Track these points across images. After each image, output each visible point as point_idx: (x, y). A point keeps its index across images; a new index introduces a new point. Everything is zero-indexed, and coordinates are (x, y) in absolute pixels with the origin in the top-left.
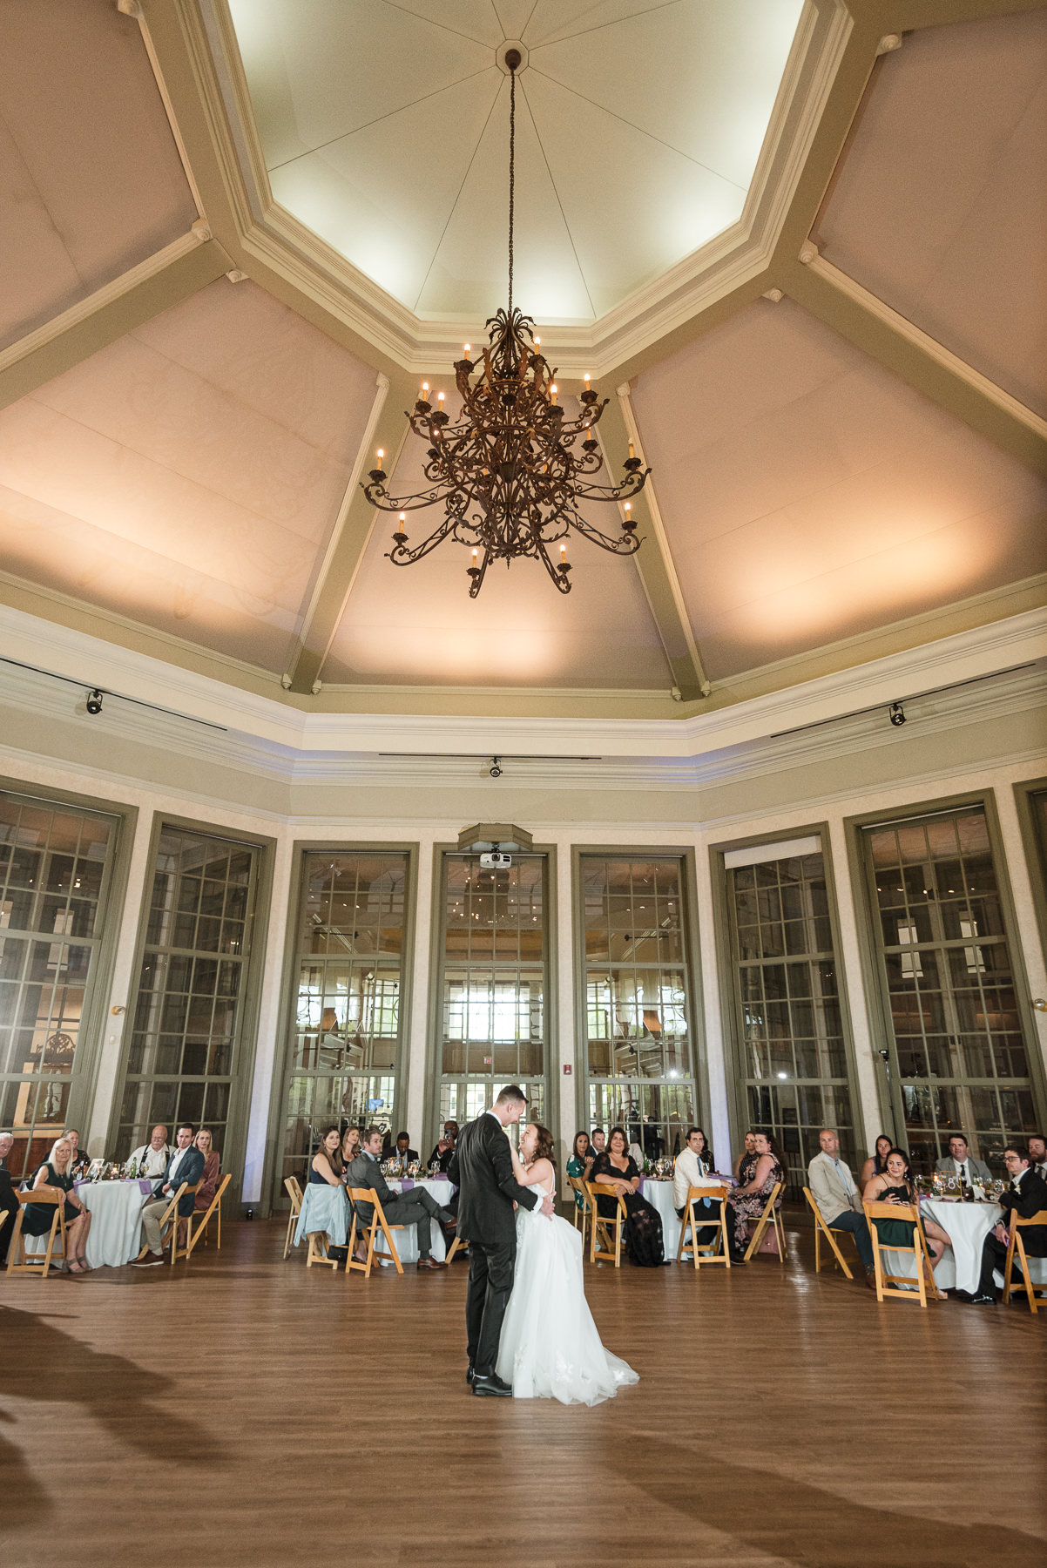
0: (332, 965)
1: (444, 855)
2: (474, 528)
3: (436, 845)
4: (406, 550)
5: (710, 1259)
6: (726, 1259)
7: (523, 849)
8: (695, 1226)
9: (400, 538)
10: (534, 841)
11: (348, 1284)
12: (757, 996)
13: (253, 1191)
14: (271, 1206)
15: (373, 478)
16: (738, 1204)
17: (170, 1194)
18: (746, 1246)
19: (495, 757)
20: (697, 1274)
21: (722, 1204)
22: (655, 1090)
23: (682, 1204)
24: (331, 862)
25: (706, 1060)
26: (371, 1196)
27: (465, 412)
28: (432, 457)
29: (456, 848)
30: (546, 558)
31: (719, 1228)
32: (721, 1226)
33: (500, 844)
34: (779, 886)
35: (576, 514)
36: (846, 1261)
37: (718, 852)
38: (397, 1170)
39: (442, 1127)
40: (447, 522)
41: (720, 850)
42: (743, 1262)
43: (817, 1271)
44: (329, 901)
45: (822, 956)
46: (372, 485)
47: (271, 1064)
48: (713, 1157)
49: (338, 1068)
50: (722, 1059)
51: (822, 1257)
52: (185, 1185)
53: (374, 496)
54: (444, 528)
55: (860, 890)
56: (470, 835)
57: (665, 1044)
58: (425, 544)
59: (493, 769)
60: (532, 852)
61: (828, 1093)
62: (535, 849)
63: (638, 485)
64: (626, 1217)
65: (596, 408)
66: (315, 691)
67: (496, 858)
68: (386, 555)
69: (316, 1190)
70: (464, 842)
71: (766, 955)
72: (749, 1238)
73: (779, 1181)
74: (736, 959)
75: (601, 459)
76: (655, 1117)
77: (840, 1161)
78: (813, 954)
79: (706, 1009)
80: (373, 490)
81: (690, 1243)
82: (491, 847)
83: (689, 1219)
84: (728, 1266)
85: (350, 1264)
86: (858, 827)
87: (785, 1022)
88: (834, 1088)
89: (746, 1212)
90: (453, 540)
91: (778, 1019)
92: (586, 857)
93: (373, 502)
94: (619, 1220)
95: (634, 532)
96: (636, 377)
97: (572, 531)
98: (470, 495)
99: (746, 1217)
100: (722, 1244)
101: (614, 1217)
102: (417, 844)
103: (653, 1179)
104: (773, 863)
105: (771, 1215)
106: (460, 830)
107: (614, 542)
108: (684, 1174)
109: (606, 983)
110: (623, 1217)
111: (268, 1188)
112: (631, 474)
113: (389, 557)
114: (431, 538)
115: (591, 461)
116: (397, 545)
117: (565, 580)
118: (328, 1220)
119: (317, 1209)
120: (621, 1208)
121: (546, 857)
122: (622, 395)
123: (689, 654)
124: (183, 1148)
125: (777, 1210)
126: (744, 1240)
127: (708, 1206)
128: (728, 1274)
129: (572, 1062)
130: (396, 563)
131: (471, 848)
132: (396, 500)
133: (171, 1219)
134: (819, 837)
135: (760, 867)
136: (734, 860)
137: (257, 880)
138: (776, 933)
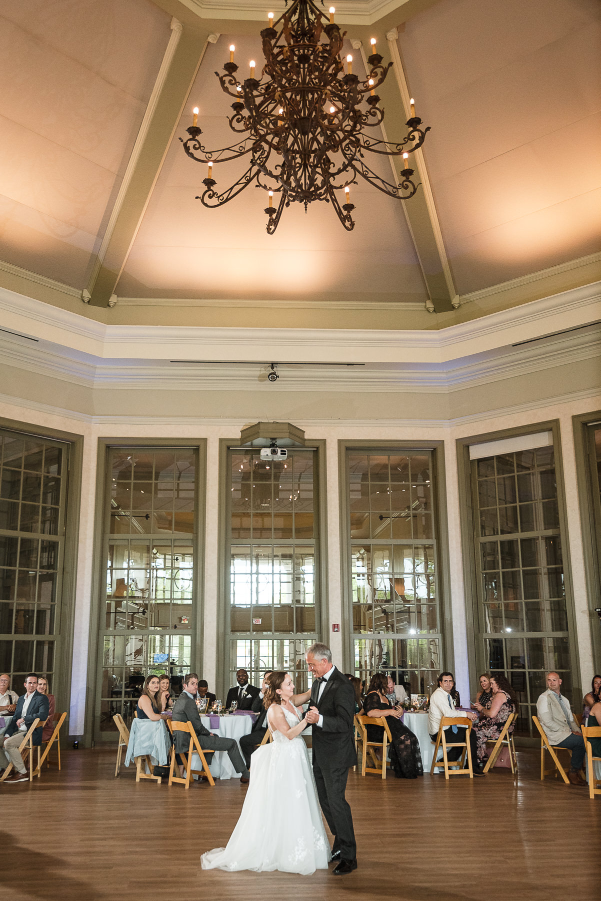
0: (134, 543)
1: (228, 449)
2: (276, 177)
3: (221, 441)
4: (214, 194)
5: (457, 771)
6: (470, 771)
7: (297, 443)
8: (446, 747)
9: (209, 183)
10: (306, 437)
11: (171, 792)
12: (494, 565)
13: (78, 726)
14: (93, 739)
15: (191, 133)
16: (479, 730)
17: (23, 727)
18: (485, 762)
19: (272, 364)
20: (447, 782)
21: (468, 730)
22: (402, 644)
23: (435, 730)
24: (128, 455)
25: (451, 619)
26: (188, 727)
27: (266, 72)
28: (235, 109)
29: (239, 443)
30: (334, 201)
31: (464, 748)
32: (466, 747)
33: (277, 440)
34: (516, 474)
35: (362, 163)
36: (565, 771)
37: (464, 445)
38: (203, 708)
39: (235, 675)
40: (250, 169)
41: (465, 443)
42: (483, 773)
43: (542, 779)
44: (130, 489)
45: (550, 533)
46: (190, 140)
47: (88, 625)
48: (458, 694)
49: (132, 628)
50: (464, 617)
51: (546, 768)
52: (37, 720)
53: (192, 150)
54: (248, 174)
55: (584, 478)
56: (251, 432)
57: (412, 606)
58: (232, 189)
59: (270, 374)
60: (304, 446)
61: (549, 644)
62: (307, 444)
63: (418, 142)
64: (391, 741)
65: (381, 70)
66: (112, 304)
67: (274, 452)
68: (197, 198)
69: (142, 724)
70: (246, 438)
71: (503, 532)
72: (487, 756)
73: (512, 711)
74: (477, 535)
75: (382, 113)
76: (403, 664)
77: (562, 696)
78: (540, 531)
79: (452, 577)
80: (191, 144)
81: (442, 760)
82: (269, 442)
83: (441, 742)
84: (472, 776)
85: (172, 779)
86: (585, 424)
87: (515, 587)
88: (554, 640)
89: (486, 736)
90: (257, 186)
91: (510, 584)
92: (349, 449)
93: (191, 155)
94: (385, 744)
95: (411, 178)
96: (404, 24)
97: (359, 178)
98: (270, 145)
99: (485, 740)
100: (467, 760)
101: (382, 741)
102: (205, 440)
103: (411, 712)
104: (511, 455)
105: (505, 738)
106: (242, 428)
107: (394, 188)
108: (438, 707)
109: (358, 555)
110: (388, 741)
111: (90, 724)
112: (412, 131)
113: (199, 200)
114: (237, 184)
115: (374, 115)
116: (206, 188)
117: (349, 218)
118: (152, 747)
119: (143, 738)
120: (387, 735)
121: (317, 450)
122: (391, 39)
123: (442, 273)
124: (31, 692)
125: (510, 734)
126: (483, 757)
127: (456, 733)
128: (471, 782)
129: (339, 622)
130: (206, 205)
131: (252, 444)
132: (210, 153)
133: (27, 746)
134: (551, 432)
135: (500, 458)
136: (477, 452)
137: (68, 472)
138: (510, 513)
